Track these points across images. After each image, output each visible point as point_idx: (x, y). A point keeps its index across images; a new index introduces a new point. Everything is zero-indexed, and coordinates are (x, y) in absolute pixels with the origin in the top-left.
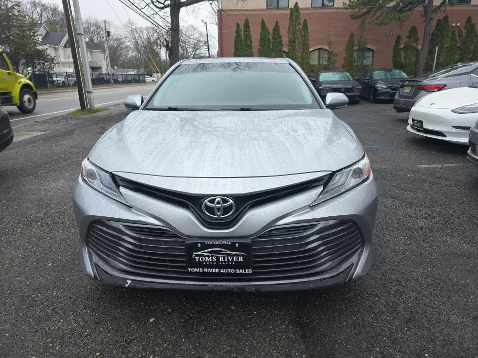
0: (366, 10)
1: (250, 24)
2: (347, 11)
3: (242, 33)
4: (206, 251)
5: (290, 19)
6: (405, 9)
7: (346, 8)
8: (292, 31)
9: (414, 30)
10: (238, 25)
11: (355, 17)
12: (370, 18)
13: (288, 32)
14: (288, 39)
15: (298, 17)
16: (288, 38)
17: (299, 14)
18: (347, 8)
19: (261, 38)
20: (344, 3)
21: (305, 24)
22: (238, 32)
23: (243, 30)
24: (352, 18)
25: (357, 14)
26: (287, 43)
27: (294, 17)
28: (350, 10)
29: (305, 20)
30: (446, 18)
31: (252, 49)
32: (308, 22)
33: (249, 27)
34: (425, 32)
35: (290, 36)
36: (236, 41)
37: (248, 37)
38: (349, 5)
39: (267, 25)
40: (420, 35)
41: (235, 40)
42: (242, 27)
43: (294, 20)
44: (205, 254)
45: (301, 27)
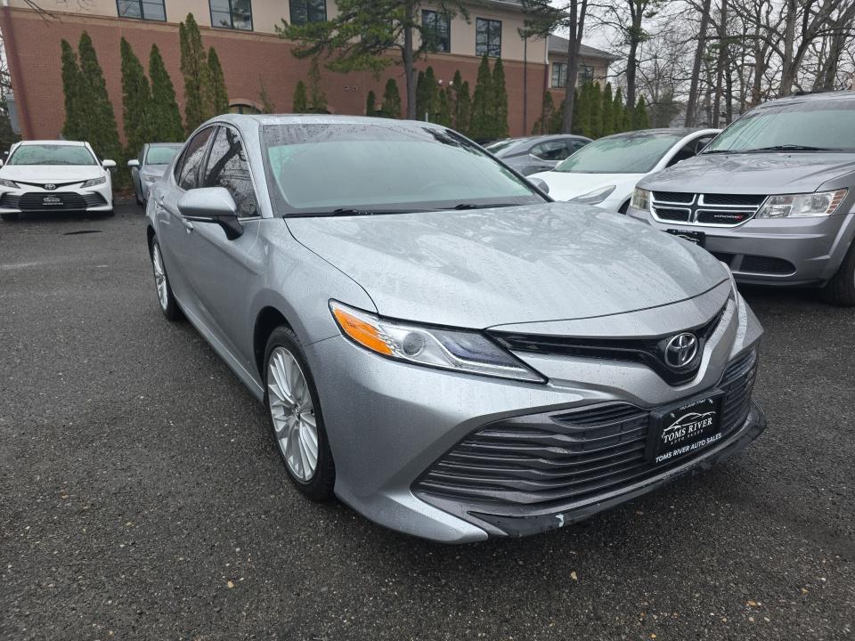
0: (313, 45)
1: (95, 45)
2: (284, 41)
3: (79, 63)
4: (677, 422)
5: (182, 43)
6: (373, 50)
7: (280, 37)
8: (190, 66)
9: (391, 85)
10: (65, 45)
11: (299, 54)
12: (325, 58)
13: (181, 69)
14: (184, 83)
15: (197, 41)
16: (185, 80)
17: (200, 37)
18: (283, 38)
19: (124, 75)
20: (276, 26)
21: (213, 57)
22: (67, 58)
23: (79, 56)
24: (295, 55)
25: (302, 49)
26: (184, 90)
27: (190, 40)
28: (289, 41)
29: (212, 50)
30: (430, 70)
31: (106, 96)
32: (217, 53)
33: (93, 50)
34: (408, 89)
35: (188, 76)
36: (66, 78)
37: (94, 70)
38: (286, 32)
39: (135, 50)
40: (403, 94)
41: (63, 75)
42: (76, 50)
43: (191, 46)
44: (676, 427)
45: (207, 60)
